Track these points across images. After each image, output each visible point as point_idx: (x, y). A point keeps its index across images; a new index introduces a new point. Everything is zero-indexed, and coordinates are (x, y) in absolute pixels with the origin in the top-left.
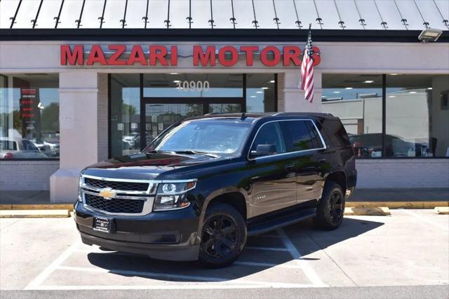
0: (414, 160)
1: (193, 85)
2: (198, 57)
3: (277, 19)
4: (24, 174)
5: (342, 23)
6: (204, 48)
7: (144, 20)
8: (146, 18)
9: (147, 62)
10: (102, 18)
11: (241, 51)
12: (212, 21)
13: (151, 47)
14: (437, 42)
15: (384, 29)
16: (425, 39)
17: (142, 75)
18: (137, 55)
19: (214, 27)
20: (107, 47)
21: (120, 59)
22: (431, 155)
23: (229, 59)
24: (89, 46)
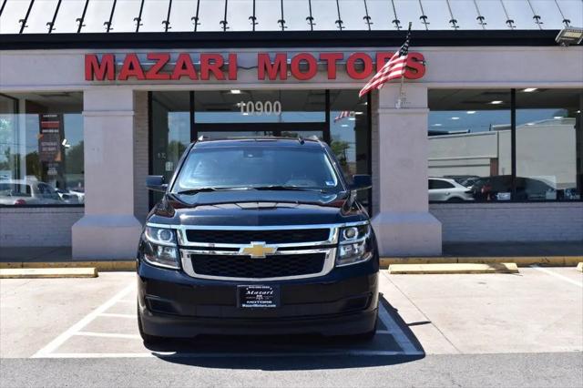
0: (555, 204)
1: (259, 106)
2: (265, 69)
3: (368, 18)
4: (40, 225)
5: (454, 21)
6: (272, 56)
7: (194, 21)
8: (196, 19)
9: (197, 74)
10: (139, 20)
11: (320, 60)
12: (282, 22)
13: (203, 56)
14: (580, 45)
15: (510, 29)
16: (564, 41)
17: (192, 93)
18: (184, 67)
19: (285, 30)
20: (145, 57)
21: (162, 71)
22: (578, 197)
23: (305, 70)
24: (121, 54)
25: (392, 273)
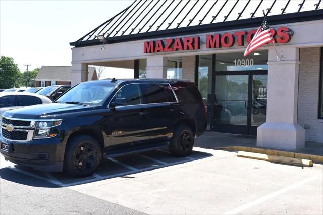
1: (243, 62)
2: (210, 43)
10: (170, 24)
13: (185, 39)
18: (178, 45)
25: (238, 156)
